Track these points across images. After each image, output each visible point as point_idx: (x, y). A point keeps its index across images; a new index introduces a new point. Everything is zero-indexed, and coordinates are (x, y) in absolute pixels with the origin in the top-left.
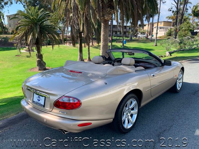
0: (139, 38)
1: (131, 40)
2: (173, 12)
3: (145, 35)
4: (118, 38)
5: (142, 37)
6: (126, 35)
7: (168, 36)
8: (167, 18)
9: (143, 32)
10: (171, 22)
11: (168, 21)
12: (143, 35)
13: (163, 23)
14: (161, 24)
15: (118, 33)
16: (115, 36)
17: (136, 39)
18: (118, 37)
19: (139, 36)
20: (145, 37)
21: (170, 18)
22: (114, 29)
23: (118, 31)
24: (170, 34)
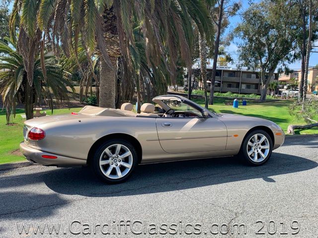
1: (263, 101)
6: (259, 91)
9: (293, 86)
12: (293, 90)
15: (244, 87)
16: (234, 93)
17: (279, 99)
18: (240, 94)
19: (286, 94)
22: (234, 79)
23: (242, 83)
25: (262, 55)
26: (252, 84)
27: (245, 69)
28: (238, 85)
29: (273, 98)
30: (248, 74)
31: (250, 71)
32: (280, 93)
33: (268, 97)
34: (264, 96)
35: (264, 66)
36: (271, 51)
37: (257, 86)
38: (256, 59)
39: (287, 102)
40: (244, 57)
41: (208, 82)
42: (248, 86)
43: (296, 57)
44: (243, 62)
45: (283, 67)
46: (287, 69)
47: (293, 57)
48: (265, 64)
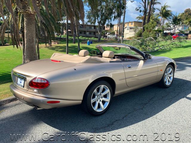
0: (109, 39)
1: (99, 41)
2: (141, 11)
3: (114, 36)
5: (112, 38)
6: (95, 36)
7: (138, 36)
8: (137, 18)
9: (113, 33)
10: (142, 22)
11: (139, 21)
12: (113, 35)
13: (133, 23)
14: (131, 24)
15: (88, 33)
16: (83, 37)
17: (106, 40)
18: (87, 37)
19: (109, 37)
20: (115, 38)
21: (140, 18)
22: (83, 29)
23: (87, 31)
24: (140, 35)
25: (98, 16)
26: (92, 32)
28: (85, 32)
29: (103, 40)
30: (90, 26)
31: (92, 25)
32: (106, 36)
33: (102, 39)
34: (100, 39)
35: (99, 23)
36: (103, 15)
37: (95, 33)
38: (95, 18)
40: (88, 17)
41: (69, 30)
42: (90, 33)
44: (88, 20)
45: (109, 23)
46: (111, 24)
47: (113, 18)
48: (100, 21)
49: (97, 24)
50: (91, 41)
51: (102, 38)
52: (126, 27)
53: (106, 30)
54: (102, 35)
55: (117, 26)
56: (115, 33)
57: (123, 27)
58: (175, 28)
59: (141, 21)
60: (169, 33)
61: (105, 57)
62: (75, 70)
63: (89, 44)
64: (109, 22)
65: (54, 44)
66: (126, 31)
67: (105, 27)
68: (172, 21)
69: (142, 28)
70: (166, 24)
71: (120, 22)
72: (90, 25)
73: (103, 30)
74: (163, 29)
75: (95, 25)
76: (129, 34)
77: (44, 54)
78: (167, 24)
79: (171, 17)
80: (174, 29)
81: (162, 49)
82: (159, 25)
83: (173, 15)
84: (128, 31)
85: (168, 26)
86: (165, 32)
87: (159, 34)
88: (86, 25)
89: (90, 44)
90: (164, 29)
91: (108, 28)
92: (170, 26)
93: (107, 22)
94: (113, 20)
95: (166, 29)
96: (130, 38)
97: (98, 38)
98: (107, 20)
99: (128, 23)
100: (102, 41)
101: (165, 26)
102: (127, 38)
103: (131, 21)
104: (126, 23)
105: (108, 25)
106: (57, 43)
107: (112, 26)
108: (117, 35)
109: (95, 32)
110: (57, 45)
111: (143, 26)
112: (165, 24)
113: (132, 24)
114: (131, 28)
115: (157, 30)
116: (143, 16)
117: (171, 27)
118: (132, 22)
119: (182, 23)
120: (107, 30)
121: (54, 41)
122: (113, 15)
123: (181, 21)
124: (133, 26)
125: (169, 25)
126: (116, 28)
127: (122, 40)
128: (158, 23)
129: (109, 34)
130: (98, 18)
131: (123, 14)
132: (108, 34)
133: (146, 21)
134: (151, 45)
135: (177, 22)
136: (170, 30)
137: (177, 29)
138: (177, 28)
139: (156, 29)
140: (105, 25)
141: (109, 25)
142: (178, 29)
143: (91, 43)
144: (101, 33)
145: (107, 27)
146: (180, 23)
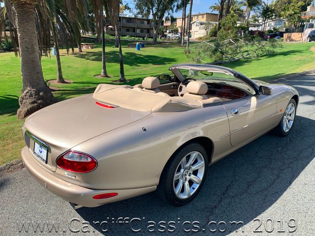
0: (169, 39)
1: (155, 44)
3: (177, 35)
4: (137, 39)
5: (173, 39)
6: (150, 35)
7: (212, 36)
8: (211, 8)
10: (217, 14)
11: (213, 13)
12: (175, 34)
13: (205, 16)
15: (138, 31)
16: (132, 36)
17: (165, 41)
18: (137, 37)
19: (170, 37)
20: (178, 38)
21: (215, 8)
22: (131, 25)
23: (137, 28)
24: (214, 34)
25: (153, 5)
27: (140, 16)
28: (134, 30)
29: (161, 41)
30: (142, 20)
31: (144, 18)
32: (166, 36)
33: (159, 40)
34: (156, 40)
35: (154, 15)
36: (160, 3)
37: (148, 31)
38: (149, 8)
39: (171, 44)
40: (139, 6)
42: (142, 31)
43: (178, 7)
44: (138, 10)
45: (169, 16)
46: (172, 17)
47: (175, 8)
48: (156, 13)
49: (151, 17)
50: (142, 43)
51: (159, 38)
52: (195, 22)
53: (165, 26)
54: (159, 34)
55: (182, 19)
56: (178, 30)
57: (190, 22)
58: (265, 23)
59: (217, 12)
60: (256, 31)
61: (190, 93)
62: (145, 130)
63: (139, 49)
64: (169, 14)
65: (85, 49)
66: (194, 28)
67: (163, 21)
68: (261, 12)
69: (217, 23)
70: (252, 18)
71: (185, 15)
72: (141, 18)
73: (161, 27)
74: (247, 25)
75: (149, 18)
76: (198, 32)
77: (69, 65)
78: (254, 17)
79: (260, 7)
80: (263, 25)
81: (245, 58)
82: (242, 19)
83: (263, 4)
84: (198, 27)
85: (256, 20)
86: (250, 29)
87: (243, 33)
88: (135, 18)
89: (141, 49)
90: (250, 24)
91: (168, 24)
92: (258, 21)
93: (166, 15)
94: (176, 12)
95: (253, 24)
96: (200, 38)
97: (152, 38)
98: (166, 12)
99: (198, 15)
100: (160, 43)
101: (251, 20)
102: (196, 39)
103: (201, 13)
104: (194, 16)
105: (167, 19)
106: (91, 47)
107: (173, 20)
108: (181, 33)
109: (149, 29)
110: (90, 50)
111: (219, 20)
112: (251, 16)
113: (203, 18)
114: (201, 24)
115: (239, 27)
116: (219, 5)
117: (260, 21)
118: (203, 15)
119: (276, 16)
120: (167, 27)
121: (86, 45)
122: (176, 4)
123: (274, 13)
124: (204, 20)
125: (257, 18)
126: (179, 23)
127: (187, 42)
128: (241, 15)
129: (170, 32)
130: (154, 9)
131: (190, 2)
132: (168, 31)
133: (224, 13)
134: (230, 52)
135: (268, 15)
136: (258, 26)
137: (267, 25)
138: (268, 23)
139: (238, 25)
140: (164, 19)
141: (169, 19)
142: (269, 25)
143: (143, 46)
144: (157, 32)
145: (165, 22)
146: (273, 16)
